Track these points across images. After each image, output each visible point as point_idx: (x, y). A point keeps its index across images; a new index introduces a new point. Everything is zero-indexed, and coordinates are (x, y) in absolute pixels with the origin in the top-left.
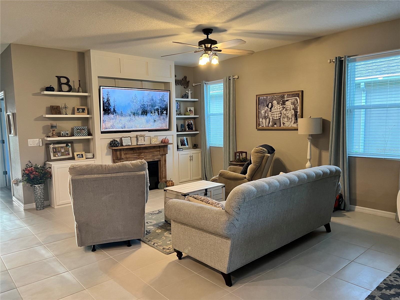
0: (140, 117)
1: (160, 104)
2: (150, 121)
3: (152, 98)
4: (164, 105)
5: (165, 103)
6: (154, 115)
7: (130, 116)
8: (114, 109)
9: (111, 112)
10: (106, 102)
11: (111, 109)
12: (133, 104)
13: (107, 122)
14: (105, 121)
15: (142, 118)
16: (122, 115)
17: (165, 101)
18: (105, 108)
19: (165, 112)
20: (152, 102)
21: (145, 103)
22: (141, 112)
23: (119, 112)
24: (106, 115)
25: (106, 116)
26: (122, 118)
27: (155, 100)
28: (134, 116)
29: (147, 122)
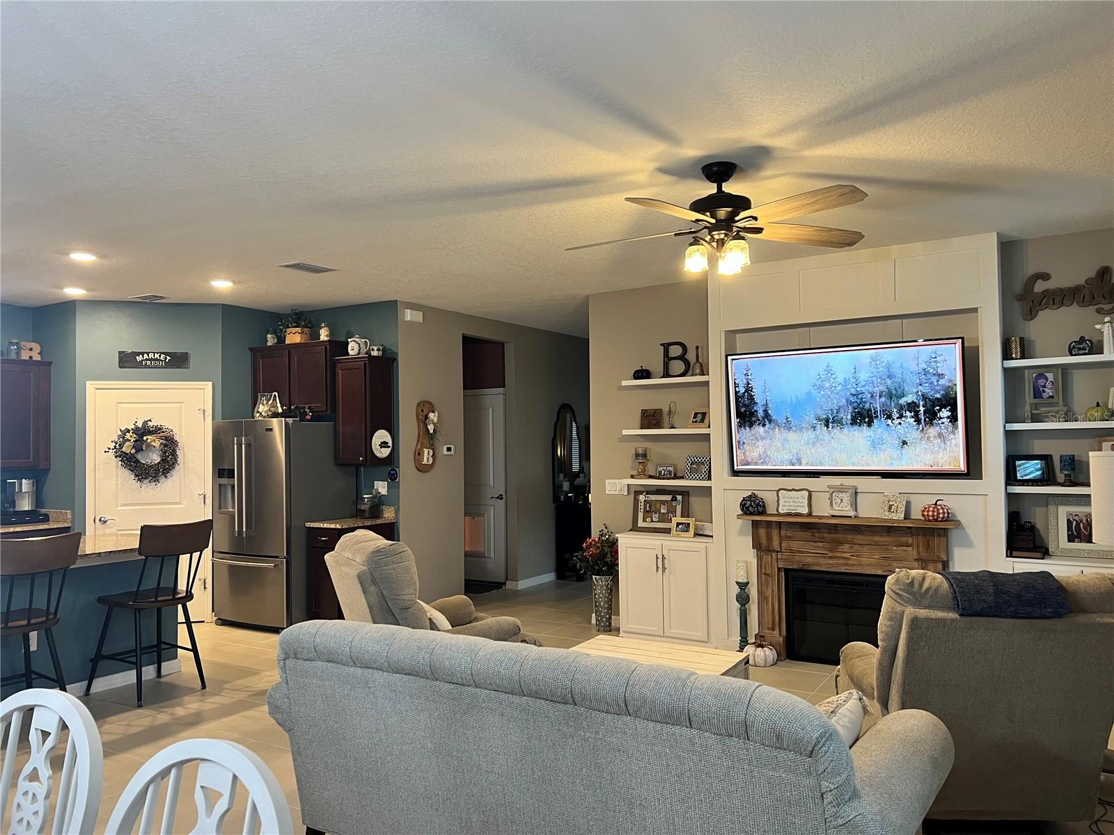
0: (846, 430)
1: (920, 388)
2: (884, 443)
3: (889, 371)
4: (937, 388)
5: (942, 382)
6: (900, 424)
7: (814, 428)
8: (766, 411)
9: (759, 420)
10: (744, 393)
11: (756, 411)
12: (822, 393)
13: (748, 447)
14: (744, 443)
15: (853, 435)
16: (788, 426)
17: (941, 376)
18: (743, 410)
19: (945, 413)
20: (889, 382)
21: (863, 389)
22: (849, 417)
23: (781, 420)
24: (745, 427)
25: (746, 432)
26: (791, 436)
27: (900, 375)
28: (828, 428)
29: (875, 445)
